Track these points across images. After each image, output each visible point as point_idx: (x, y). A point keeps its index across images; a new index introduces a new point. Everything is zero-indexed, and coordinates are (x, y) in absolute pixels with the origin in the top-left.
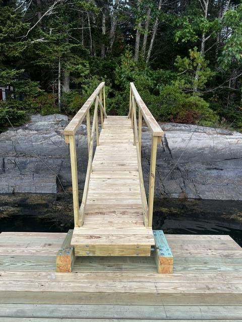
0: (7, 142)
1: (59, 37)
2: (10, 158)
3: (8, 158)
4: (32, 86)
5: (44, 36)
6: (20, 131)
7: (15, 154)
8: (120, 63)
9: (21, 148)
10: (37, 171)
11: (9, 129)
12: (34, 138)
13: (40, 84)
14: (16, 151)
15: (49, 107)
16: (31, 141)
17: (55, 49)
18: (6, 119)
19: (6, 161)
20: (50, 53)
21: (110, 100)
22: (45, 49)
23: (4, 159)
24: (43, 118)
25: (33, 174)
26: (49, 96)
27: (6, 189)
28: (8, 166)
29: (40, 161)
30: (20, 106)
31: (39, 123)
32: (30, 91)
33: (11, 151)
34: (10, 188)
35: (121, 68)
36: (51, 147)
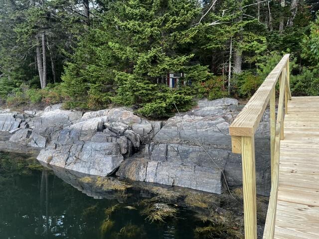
0: (173, 127)
1: (232, 17)
2: (174, 145)
3: (171, 145)
4: (201, 71)
5: (216, 19)
6: (186, 116)
7: (180, 140)
8: (308, 32)
9: (185, 134)
10: (199, 163)
11: (176, 114)
12: (198, 124)
13: (209, 68)
14: (180, 137)
15: (217, 91)
16: (196, 127)
17: (228, 29)
18: (173, 105)
19: (169, 148)
20: (222, 34)
21: (294, 78)
22: (217, 31)
23: (167, 146)
24: (211, 102)
25: (195, 167)
26: (218, 79)
27: (167, 180)
28: (171, 154)
29: (204, 151)
30: (188, 92)
31: (205, 109)
32: (199, 75)
33: (175, 137)
34: (170, 179)
35: (310, 38)
36: (217, 135)
